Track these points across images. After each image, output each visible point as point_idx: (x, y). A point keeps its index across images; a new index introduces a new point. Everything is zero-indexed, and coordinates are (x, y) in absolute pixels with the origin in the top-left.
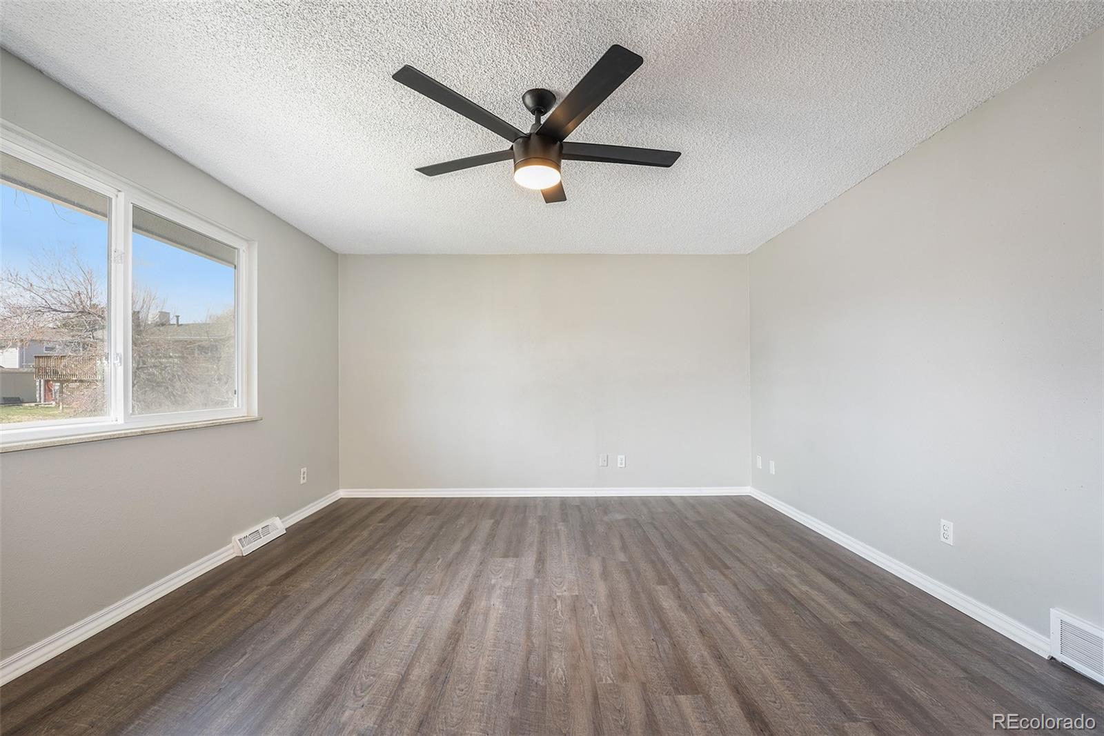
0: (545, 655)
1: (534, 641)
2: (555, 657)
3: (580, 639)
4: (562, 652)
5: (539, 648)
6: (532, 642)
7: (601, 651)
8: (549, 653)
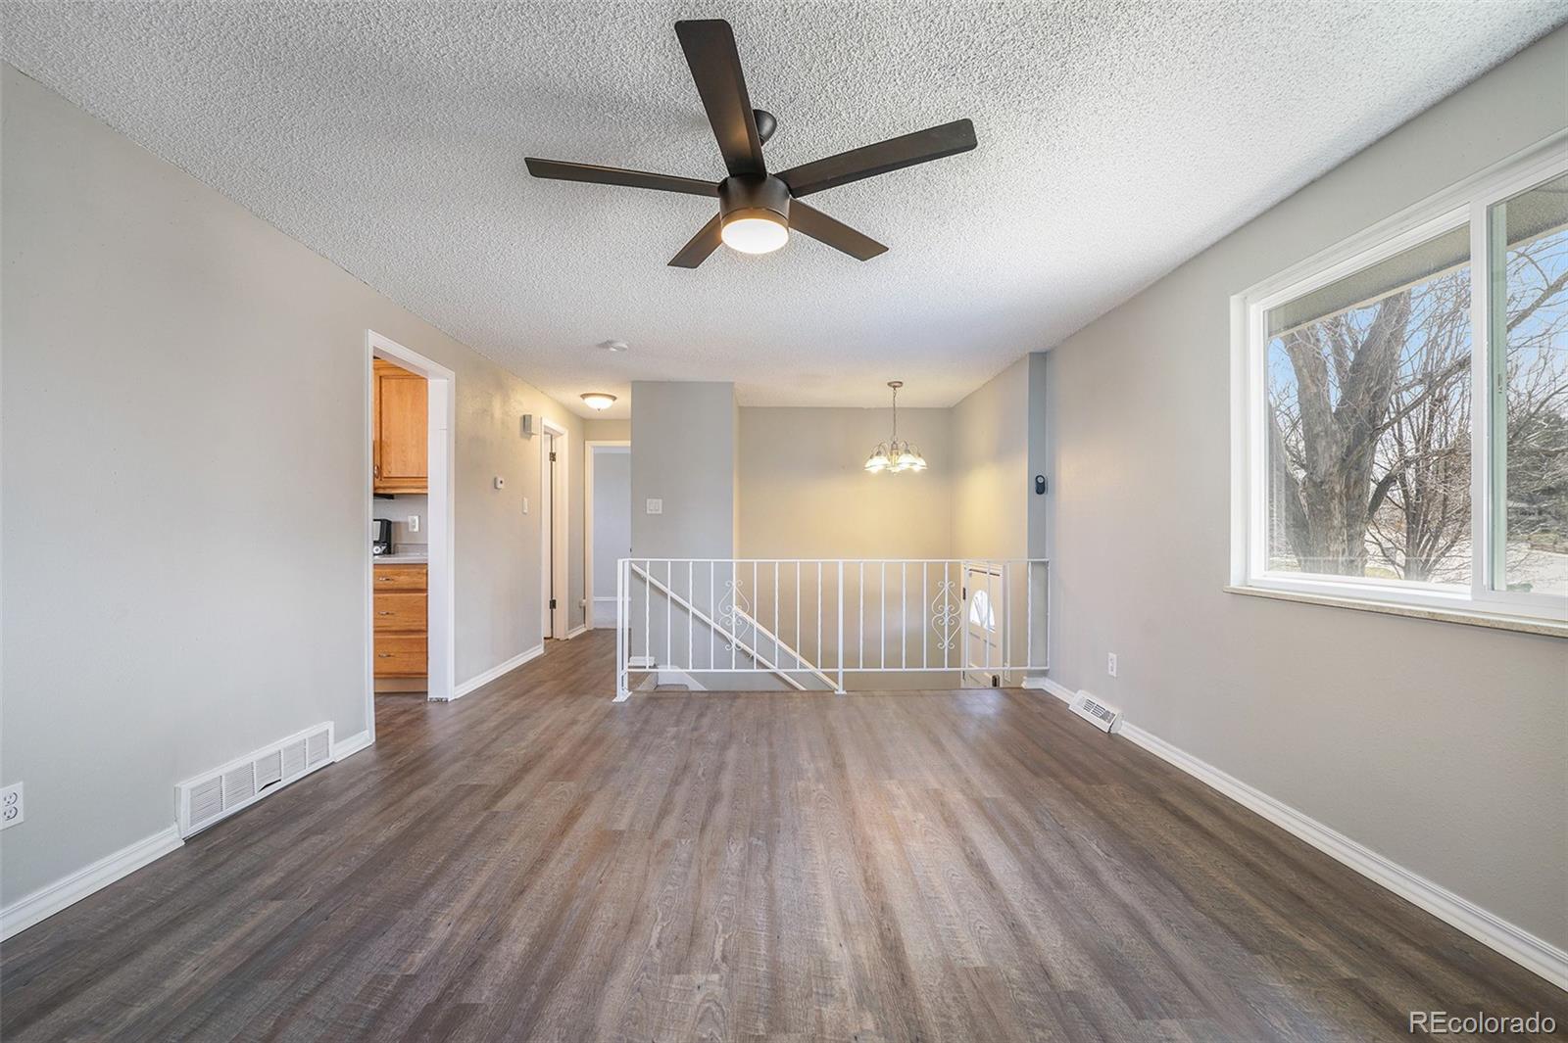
0: (749, 864)
1: (763, 882)
2: (736, 863)
3: (700, 885)
4: (728, 868)
5: (756, 874)
6: (766, 880)
7: (679, 870)
8: (744, 866)
